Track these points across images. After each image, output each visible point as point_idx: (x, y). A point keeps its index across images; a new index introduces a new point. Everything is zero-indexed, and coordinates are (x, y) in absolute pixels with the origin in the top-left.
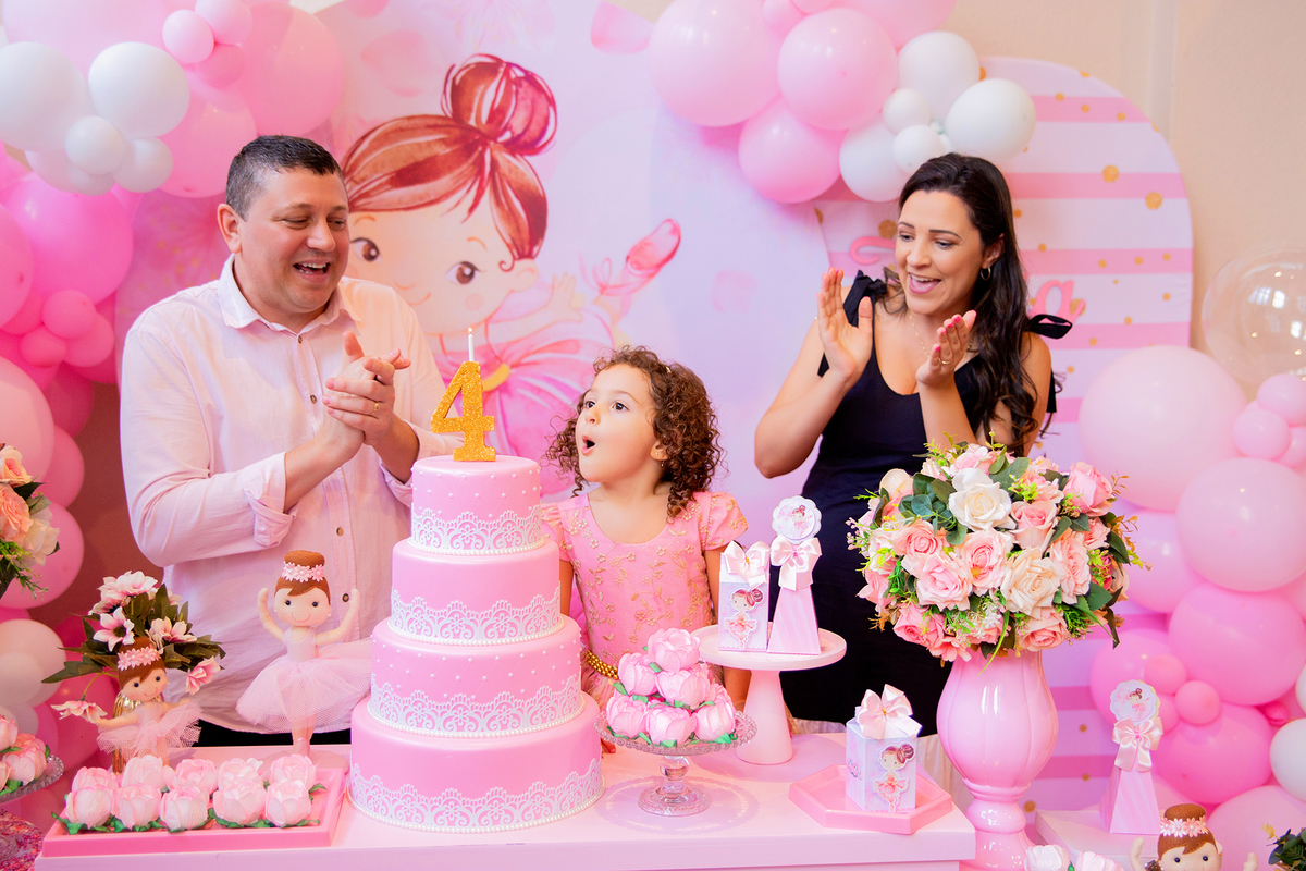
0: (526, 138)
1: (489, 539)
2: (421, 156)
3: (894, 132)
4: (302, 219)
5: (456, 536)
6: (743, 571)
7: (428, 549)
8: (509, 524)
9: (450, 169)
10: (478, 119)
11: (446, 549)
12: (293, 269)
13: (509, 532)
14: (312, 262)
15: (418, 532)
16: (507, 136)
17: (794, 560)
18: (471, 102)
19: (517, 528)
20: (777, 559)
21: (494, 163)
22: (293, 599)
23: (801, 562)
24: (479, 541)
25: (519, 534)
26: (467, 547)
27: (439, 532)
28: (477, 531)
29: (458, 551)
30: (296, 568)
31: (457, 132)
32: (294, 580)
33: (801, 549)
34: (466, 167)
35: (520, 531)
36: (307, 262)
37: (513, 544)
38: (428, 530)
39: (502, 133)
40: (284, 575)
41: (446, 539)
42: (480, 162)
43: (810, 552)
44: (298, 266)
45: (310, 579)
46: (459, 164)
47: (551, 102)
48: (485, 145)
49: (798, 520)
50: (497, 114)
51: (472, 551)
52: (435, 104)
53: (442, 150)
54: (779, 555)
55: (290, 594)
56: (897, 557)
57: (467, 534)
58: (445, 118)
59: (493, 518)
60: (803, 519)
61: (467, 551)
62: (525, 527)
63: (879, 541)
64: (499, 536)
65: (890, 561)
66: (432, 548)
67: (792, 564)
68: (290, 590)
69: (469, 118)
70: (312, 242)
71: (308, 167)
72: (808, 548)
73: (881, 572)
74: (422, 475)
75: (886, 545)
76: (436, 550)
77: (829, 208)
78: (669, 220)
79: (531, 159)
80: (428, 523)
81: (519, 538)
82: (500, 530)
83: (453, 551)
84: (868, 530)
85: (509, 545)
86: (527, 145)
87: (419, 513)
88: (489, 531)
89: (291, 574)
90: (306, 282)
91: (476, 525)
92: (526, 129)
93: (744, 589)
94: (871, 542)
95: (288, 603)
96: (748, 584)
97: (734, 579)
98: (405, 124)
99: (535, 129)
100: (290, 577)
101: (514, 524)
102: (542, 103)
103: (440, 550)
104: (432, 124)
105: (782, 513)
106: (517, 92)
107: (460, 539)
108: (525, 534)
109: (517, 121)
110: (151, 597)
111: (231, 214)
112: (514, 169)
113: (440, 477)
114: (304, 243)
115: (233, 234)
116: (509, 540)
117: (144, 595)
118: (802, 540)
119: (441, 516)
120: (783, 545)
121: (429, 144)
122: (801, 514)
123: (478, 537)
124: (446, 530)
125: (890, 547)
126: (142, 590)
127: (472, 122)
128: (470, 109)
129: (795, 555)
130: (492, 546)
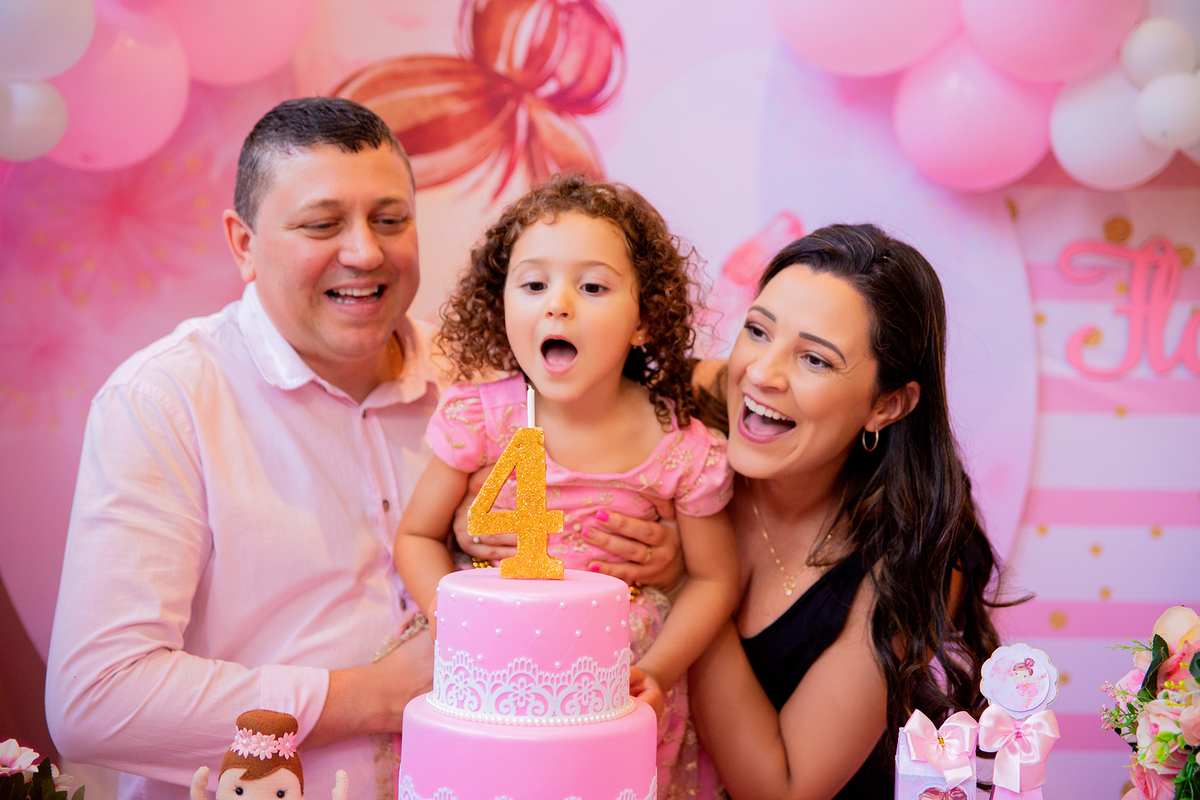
0: (581, 91)
1: (554, 701)
2: (425, 114)
3: (1138, 85)
4: (330, 221)
5: (504, 695)
6: (935, 758)
7: (460, 713)
8: (585, 678)
9: (467, 134)
10: (510, 62)
11: (488, 714)
12: (325, 298)
13: (585, 691)
14: (351, 287)
15: (444, 687)
16: (550, 88)
17: (1017, 744)
18: (499, 37)
19: (597, 685)
20: (988, 741)
21: (532, 129)
22: (247, 786)
23: (1027, 748)
24: (540, 703)
25: (599, 693)
26: (521, 711)
27: (478, 688)
28: (537, 688)
29: (507, 719)
30: (254, 738)
31: (477, 81)
32: (250, 755)
33: (1028, 726)
34: (490, 132)
35: (601, 688)
36: (345, 287)
37: (590, 709)
38: (461, 685)
39: (542, 83)
40: (235, 747)
41: (489, 699)
42: (510, 127)
43: (1043, 732)
44: (332, 294)
45: (275, 755)
46: (480, 127)
47: (616, 37)
48: (519, 101)
49: (1023, 681)
50: (538, 55)
51: (529, 719)
52: (448, 39)
53: (457, 107)
54: (993, 734)
55: (244, 777)
56: (1188, 747)
57: (522, 692)
58: (461, 60)
59: (562, 669)
60: (1031, 679)
61: (522, 719)
62: (609, 681)
63: (1154, 720)
64: (569, 696)
65: (1175, 754)
66: (465, 713)
67: (1013, 750)
68: (241, 772)
69: (495, 59)
70: (346, 257)
71: (332, 143)
72: (1039, 726)
73: (1161, 770)
74: (454, 600)
75: (1167, 728)
76: (473, 715)
77: (1028, 199)
78: (786, 215)
79: (588, 122)
80: (462, 673)
81: (599, 700)
82: (572, 688)
83: (500, 718)
84: (1135, 702)
85: (584, 710)
86: (578, 101)
87: (447, 657)
88: (555, 687)
89: (246, 746)
90: (344, 317)
91: (536, 679)
92: (580, 77)
93: (938, 787)
94: (1141, 721)
95: (240, 791)
96: (944, 779)
97: (920, 771)
98: (403, 68)
99: (592, 78)
100: (244, 752)
101: (591, 677)
102: (603, 40)
103: (479, 715)
104: (443, 69)
105: (996, 669)
106: (567, 25)
107: (510, 700)
108: (607, 692)
109: (566, 65)
110: (27, 779)
111: (240, 225)
112: (559, 136)
113: (482, 604)
114: (333, 259)
115: (246, 254)
116: (585, 703)
117: (19, 775)
118: (1029, 712)
119: (481, 663)
120: (998, 720)
121: (437, 98)
122: (1027, 673)
123: (539, 697)
124: (489, 685)
125: (1176, 731)
126: (15, 768)
127: (500, 66)
128: (497, 48)
129: (1018, 736)
130: (559, 711)
